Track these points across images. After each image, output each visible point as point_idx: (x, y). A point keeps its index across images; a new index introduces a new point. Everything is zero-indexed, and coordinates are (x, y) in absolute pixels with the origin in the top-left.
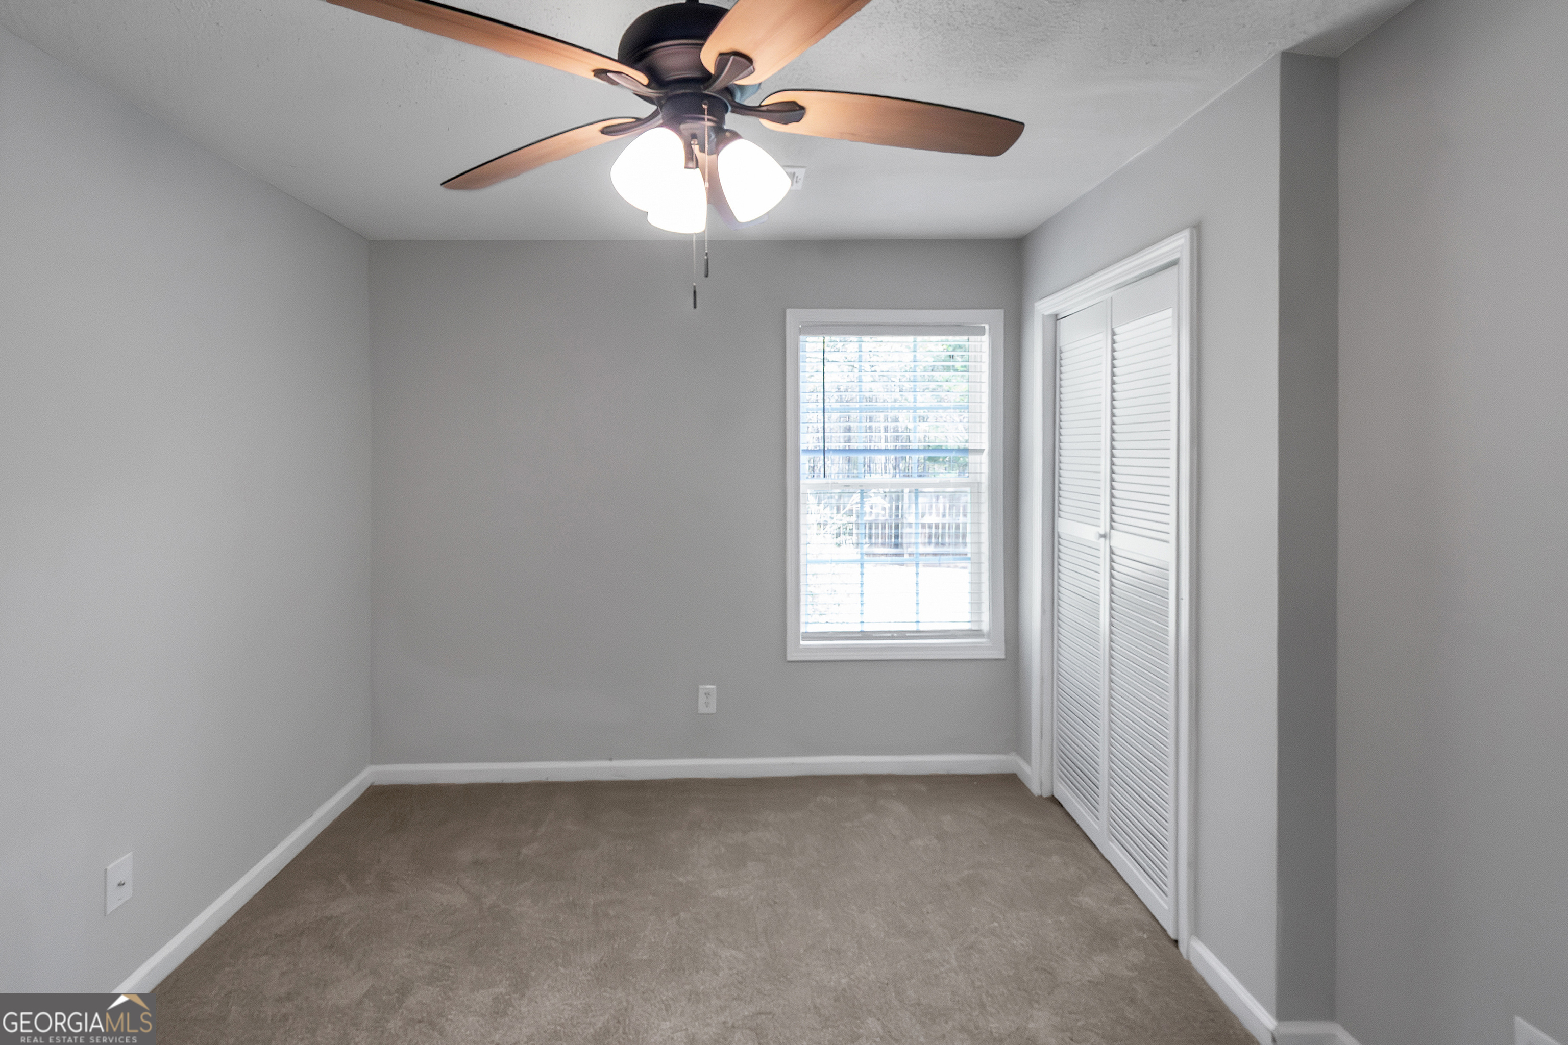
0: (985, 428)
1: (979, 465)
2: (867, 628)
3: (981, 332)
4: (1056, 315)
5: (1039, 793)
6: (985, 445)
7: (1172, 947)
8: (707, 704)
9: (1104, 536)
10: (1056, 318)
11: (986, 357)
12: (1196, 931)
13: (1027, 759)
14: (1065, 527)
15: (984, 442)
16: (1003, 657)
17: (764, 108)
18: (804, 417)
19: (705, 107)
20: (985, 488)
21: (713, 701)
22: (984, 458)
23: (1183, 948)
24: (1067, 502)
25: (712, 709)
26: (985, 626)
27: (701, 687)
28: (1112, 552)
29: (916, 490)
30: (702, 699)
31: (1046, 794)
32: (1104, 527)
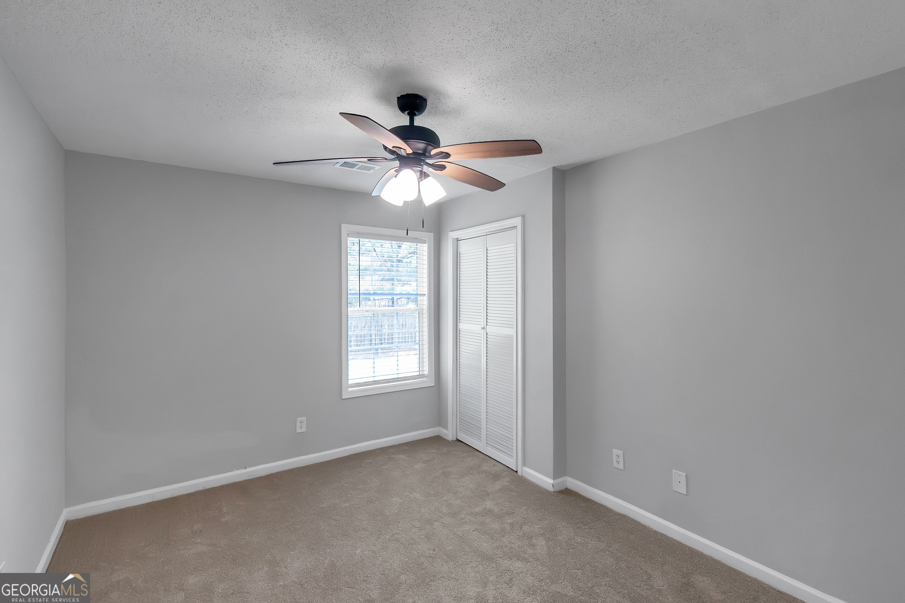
0: (426, 284)
1: (422, 301)
2: (376, 379)
3: (424, 242)
4: (457, 239)
5: (452, 439)
6: (426, 292)
7: (516, 473)
8: (301, 427)
9: (483, 328)
10: (458, 240)
11: (426, 253)
12: (524, 464)
13: (446, 428)
14: (462, 326)
15: (425, 291)
16: (434, 385)
17: (434, 165)
18: (350, 278)
19: (422, 164)
20: (425, 311)
21: (304, 425)
22: (425, 298)
23: (519, 473)
24: (463, 316)
25: (304, 430)
26: (426, 372)
27: (297, 419)
28: (487, 334)
29: (397, 313)
30: (298, 425)
31: (455, 439)
32: (483, 324)
